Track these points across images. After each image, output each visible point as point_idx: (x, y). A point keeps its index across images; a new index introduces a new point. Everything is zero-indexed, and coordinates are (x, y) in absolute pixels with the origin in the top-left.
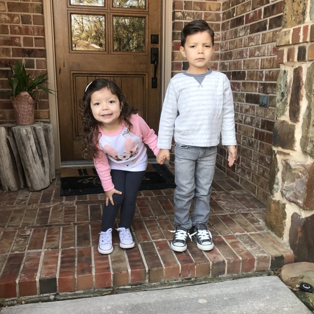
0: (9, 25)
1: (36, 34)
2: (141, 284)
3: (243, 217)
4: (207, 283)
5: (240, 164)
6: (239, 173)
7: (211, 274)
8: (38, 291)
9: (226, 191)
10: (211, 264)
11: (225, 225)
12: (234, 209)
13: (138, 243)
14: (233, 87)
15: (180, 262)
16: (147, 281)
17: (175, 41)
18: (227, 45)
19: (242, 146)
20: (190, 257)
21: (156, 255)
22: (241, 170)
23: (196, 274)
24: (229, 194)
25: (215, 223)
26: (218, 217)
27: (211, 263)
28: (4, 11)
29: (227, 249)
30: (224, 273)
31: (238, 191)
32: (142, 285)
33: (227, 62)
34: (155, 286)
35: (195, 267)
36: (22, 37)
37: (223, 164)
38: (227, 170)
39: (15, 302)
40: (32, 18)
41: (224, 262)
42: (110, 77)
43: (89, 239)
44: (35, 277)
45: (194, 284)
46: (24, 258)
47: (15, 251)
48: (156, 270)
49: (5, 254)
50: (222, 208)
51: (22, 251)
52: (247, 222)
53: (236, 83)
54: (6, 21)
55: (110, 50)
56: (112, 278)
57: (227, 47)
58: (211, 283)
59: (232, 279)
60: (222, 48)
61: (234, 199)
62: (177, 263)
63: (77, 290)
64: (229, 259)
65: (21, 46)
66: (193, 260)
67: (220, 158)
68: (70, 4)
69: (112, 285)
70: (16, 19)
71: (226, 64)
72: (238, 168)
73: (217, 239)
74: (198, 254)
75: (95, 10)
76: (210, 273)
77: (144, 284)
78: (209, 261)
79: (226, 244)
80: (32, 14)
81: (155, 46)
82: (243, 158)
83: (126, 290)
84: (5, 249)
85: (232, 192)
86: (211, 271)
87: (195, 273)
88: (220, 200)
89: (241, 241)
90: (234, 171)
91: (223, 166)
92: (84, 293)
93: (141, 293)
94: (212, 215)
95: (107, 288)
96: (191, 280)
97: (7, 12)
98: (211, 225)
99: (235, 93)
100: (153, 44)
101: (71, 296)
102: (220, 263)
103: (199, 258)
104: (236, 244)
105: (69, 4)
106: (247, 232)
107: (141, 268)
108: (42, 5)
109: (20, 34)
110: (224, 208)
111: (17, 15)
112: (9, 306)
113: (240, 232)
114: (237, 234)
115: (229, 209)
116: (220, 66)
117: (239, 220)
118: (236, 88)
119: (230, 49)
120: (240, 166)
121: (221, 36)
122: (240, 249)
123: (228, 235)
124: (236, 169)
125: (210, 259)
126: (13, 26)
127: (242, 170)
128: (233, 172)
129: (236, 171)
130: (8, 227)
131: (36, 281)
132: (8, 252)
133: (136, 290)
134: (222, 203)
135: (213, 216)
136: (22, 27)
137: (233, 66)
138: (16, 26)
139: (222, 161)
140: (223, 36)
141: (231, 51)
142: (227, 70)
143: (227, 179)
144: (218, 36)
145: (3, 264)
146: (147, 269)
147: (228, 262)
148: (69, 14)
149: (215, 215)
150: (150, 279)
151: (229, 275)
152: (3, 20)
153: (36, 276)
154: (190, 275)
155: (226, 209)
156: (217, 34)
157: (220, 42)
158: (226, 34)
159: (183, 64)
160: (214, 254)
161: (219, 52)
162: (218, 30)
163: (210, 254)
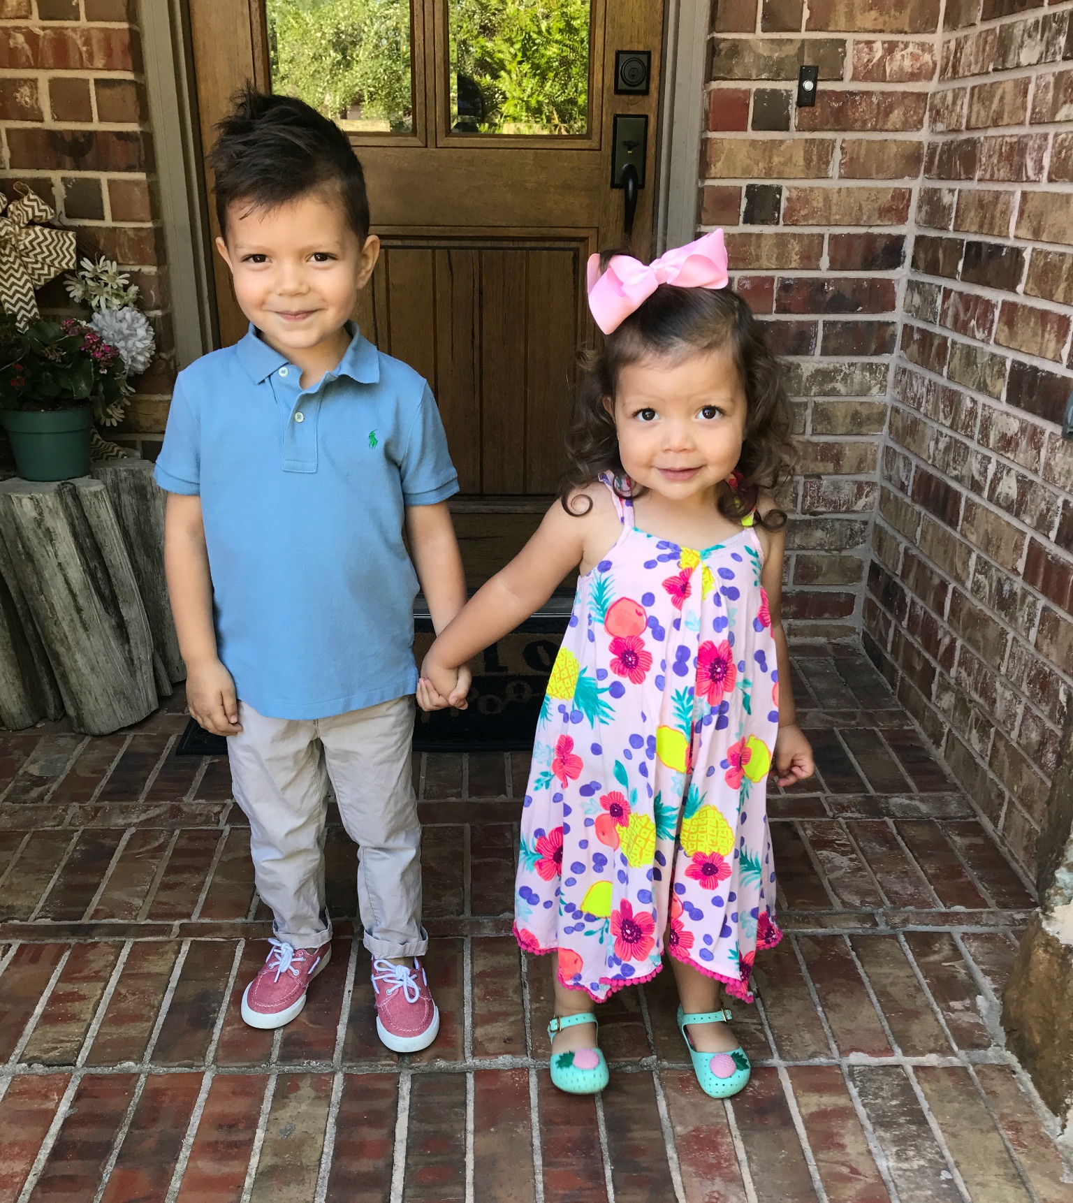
1: (99, 62)
3: (911, 957)
5: (953, 672)
6: (944, 711)
9: (872, 792)
11: (816, 999)
12: (880, 904)
14: (962, 317)
17: (715, 85)
18: (959, 102)
19: (968, 595)
22: (953, 700)
24: (880, 813)
25: (771, 984)
26: (793, 943)
29: (783, 1154)
31: (922, 800)
33: (952, 191)
36: (44, 77)
37: (890, 649)
38: (903, 679)
42: (434, 248)
43: (214, 1024)
50: (825, 894)
52: (919, 989)
53: (978, 298)
55: (431, 128)
57: (960, 116)
60: (937, 116)
61: (893, 847)
65: (42, 120)
67: (881, 621)
71: (947, 199)
72: (944, 687)
73: (759, 1083)
74: (643, 1169)
79: (788, 1122)
81: (634, 106)
82: (968, 651)
85: (898, 800)
88: (829, 845)
89: (864, 1106)
90: (929, 696)
91: (888, 657)
99: (969, 346)
100: (624, 97)
103: (640, 1198)
104: (835, 1125)
106: (906, 1053)
109: (36, 67)
110: (838, 895)
113: (873, 1053)
114: (856, 1058)
115: (857, 901)
116: (920, 207)
117: (887, 976)
118: (973, 323)
119: (968, 128)
120: (953, 682)
121: (938, 58)
122: (843, 1164)
123: (814, 1061)
124: (934, 687)
126: (5, 30)
127: (958, 700)
128: (925, 699)
129: (933, 698)
134: (835, 865)
136: (41, 33)
137: (972, 214)
138: (17, 29)
139: (887, 634)
140: (947, 64)
141: (975, 135)
142: (945, 229)
143: (896, 723)
144: (927, 58)
155: (843, 902)
156: (923, 46)
157: (930, 87)
158: (959, 47)
159: (747, 196)
160: (718, 1180)
161: (923, 136)
162: (930, 26)
163: (697, 1174)
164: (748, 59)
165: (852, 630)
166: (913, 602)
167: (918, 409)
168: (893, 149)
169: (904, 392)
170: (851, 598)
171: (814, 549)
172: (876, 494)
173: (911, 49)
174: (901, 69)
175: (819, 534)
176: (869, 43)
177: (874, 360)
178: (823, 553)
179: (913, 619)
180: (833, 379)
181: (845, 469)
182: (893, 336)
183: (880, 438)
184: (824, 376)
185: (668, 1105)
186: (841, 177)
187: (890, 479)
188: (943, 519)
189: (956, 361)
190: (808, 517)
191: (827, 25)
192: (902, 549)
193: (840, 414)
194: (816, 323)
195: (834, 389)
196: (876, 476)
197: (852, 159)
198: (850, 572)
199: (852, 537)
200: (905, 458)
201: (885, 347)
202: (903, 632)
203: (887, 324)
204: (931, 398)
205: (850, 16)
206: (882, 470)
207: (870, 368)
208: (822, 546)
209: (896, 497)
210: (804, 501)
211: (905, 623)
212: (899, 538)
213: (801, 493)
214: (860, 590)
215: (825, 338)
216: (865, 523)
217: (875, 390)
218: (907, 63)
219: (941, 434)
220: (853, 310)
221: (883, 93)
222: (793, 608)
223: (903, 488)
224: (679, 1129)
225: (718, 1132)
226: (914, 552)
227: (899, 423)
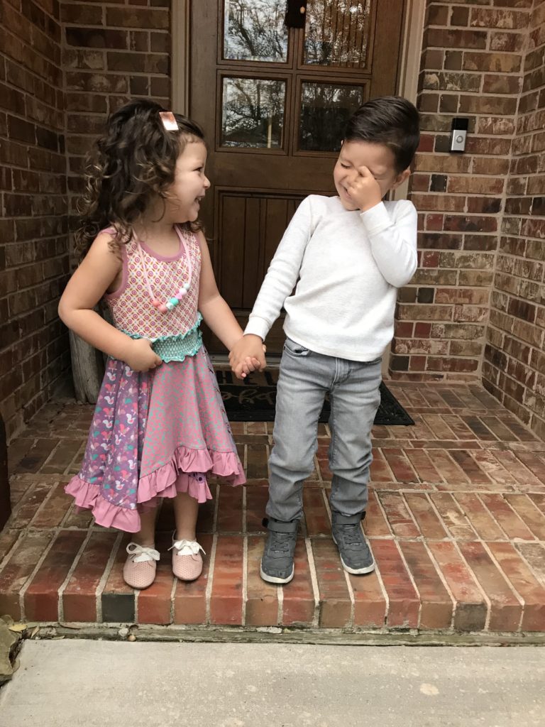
0: (107, 95)
2: (302, 628)
3: (534, 504)
4: (442, 645)
5: (534, 387)
6: (530, 407)
7: (452, 625)
8: (99, 615)
9: (500, 440)
10: (455, 606)
11: (493, 517)
12: (515, 483)
13: (308, 537)
14: (533, 229)
15: (388, 592)
16: (315, 623)
18: (527, 142)
19: (541, 351)
20: (412, 583)
21: (339, 569)
22: (535, 400)
23: (421, 622)
24: (506, 448)
25: (470, 511)
26: (478, 496)
27: (455, 603)
28: (101, 69)
29: (492, 575)
30: (483, 628)
31: (524, 444)
32: (305, 630)
33: (525, 178)
34: (330, 637)
35: (420, 608)
37: (498, 383)
38: (506, 396)
39: (54, 632)
40: (149, 83)
41: (483, 605)
42: (288, 199)
43: (213, 516)
44: (94, 587)
45: (414, 643)
46: (85, 542)
47: (71, 525)
48: (335, 603)
49: (51, 530)
50: (488, 478)
51: (83, 527)
52: (540, 515)
53: (541, 220)
54: (103, 89)
55: (291, 148)
56: (244, 609)
57: (528, 148)
58: (451, 646)
59: (500, 644)
60: (516, 148)
61: (515, 461)
62: (382, 593)
63: (173, 622)
64: (496, 599)
66: (415, 592)
67: (493, 371)
68: (223, 58)
69: (243, 623)
70: (120, 84)
71: (522, 182)
72: (529, 395)
73: (473, 548)
74: (428, 578)
75: (269, 70)
76: (450, 623)
77: (309, 628)
78: (452, 597)
79: (491, 563)
80: (149, 76)
82: (541, 376)
83: (270, 637)
84: (54, 518)
85: (512, 444)
86: (453, 621)
87: (419, 621)
88: (485, 459)
89: (526, 558)
90: (521, 401)
91: (497, 387)
92: (186, 632)
93: (300, 649)
94: (466, 492)
95: (233, 627)
96: (407, 633)
97: (106, 71)
98: (463, 513)
99: (537, 242)
101: (160, 634)
102: (476, 605)
103: (429, 588)
104: (514, 565)
105: (219, 58)
106: (540, 539)
107: (305, 596)
108: (169, 59)
110: (493, 478)
111: (122, 76)
112: (42, 638)
113: (525, 539)
114: (517, 540)
115: (503, 481)
116: (508, 187)
117: (524, 510)
118: (539, 231)
119: (533, 152)
120: (534, 392)
121: (516, 124)
122: (522, 579)
123: (498, 541)
124: (524, 397)
125: (453, 594)
126: (114, 97)
127: (537, 400)
128: (518, 403)
129: (524, 402)
130: (69, 473)
131: (95, 596)
132: (58, 526)
133: (292, 639)
134: (489, 467)
135: (467, 494)
137: (536, 186)
138: (120, 97)
139: (496, 377)
140: (521, 125)
141: (537, 154)
142: (523, 194)
143: (505, 415)
145: (43, 551)
146: (317, 599)
147: (492, 606)
148: (219, 77)
149: (471, 492)
150: (322, 619)
151: (493, 635)
152: (99, 86)
153: (97, 585)
154: (407, 621)
155: (497, 481)
156: (509, 120)
157: (513, 137)
158: (527, 119)
159: (432, 179)
160: (464, 583)
161: (509, 157)
162: (512, 112)
163: (454, 581)
164: (434, 122)
165: (477, 378)
166: (510, 359)
167: (510, 273)
168: (496, 162)
169: (502, 266)
170: (476, 362)
171: (459, 338)
172: (488, 314)
173: (504, 121)
174: (500, 129)
175: (461, 332)
176: (486, 118)
177: (488, 253)
178: (463, 340)
179: (511, 367)
180: (468, 261)
181: (474, 302)
182: (496, 242)
183: (490, 288)
184: (465, 259)
185: (433, 555)
186: (473, 173)
187: (495, 306)
188: (526, 319)
189: (530, 249)
190: (456, 323)
191: (468, 110)
192: (503, 336)
193: (472, 276)
194: (461, 236)
195: (469, 265)
196: (488, 305)
197: (478, 165)
198: (476, 350)
199: (477, 333)
200: (504, 295)
201: (492, 247)
202: (505, 374)
203: (493, 237)
204: (517, 267)
205: (478, 107)
206: (491, 303)
207: (486, 256)
208: (463, 337)
209: (499, 314)
210: (455, 316)
211: (506, 370)
212: (501, 332)
213: (453, 312)
214: (481, 359)
215: (465, 242)
216: (483, 327)
217: (488, 266)
218: (502, 127)
219: (523, 282)
220: (478, 231)
221: (491, 139)
222: (449, 366)
223: (503, 309)
224: (441, 564)
225: (459, 566)
226: (510, 336)
227: (500, 280)
